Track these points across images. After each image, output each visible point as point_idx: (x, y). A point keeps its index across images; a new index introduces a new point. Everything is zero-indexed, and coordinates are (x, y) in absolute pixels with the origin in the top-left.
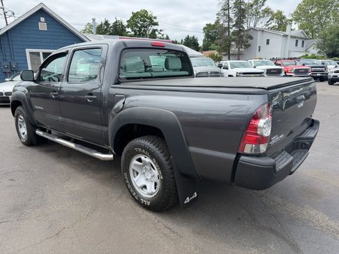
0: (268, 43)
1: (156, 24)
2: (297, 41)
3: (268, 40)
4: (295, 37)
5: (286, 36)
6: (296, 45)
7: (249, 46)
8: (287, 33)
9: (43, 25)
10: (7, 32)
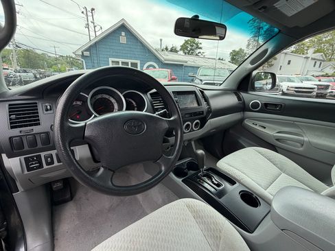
0: (289, 64)
1: (201, 48)
2: (316, 62)
3: (290, 61)
4: (314, 59)
5: (307, 58)
6: (314, 66)
7: (272, 65)
8: (308, 55)
9: (123, 39)
10: (96, 43)
